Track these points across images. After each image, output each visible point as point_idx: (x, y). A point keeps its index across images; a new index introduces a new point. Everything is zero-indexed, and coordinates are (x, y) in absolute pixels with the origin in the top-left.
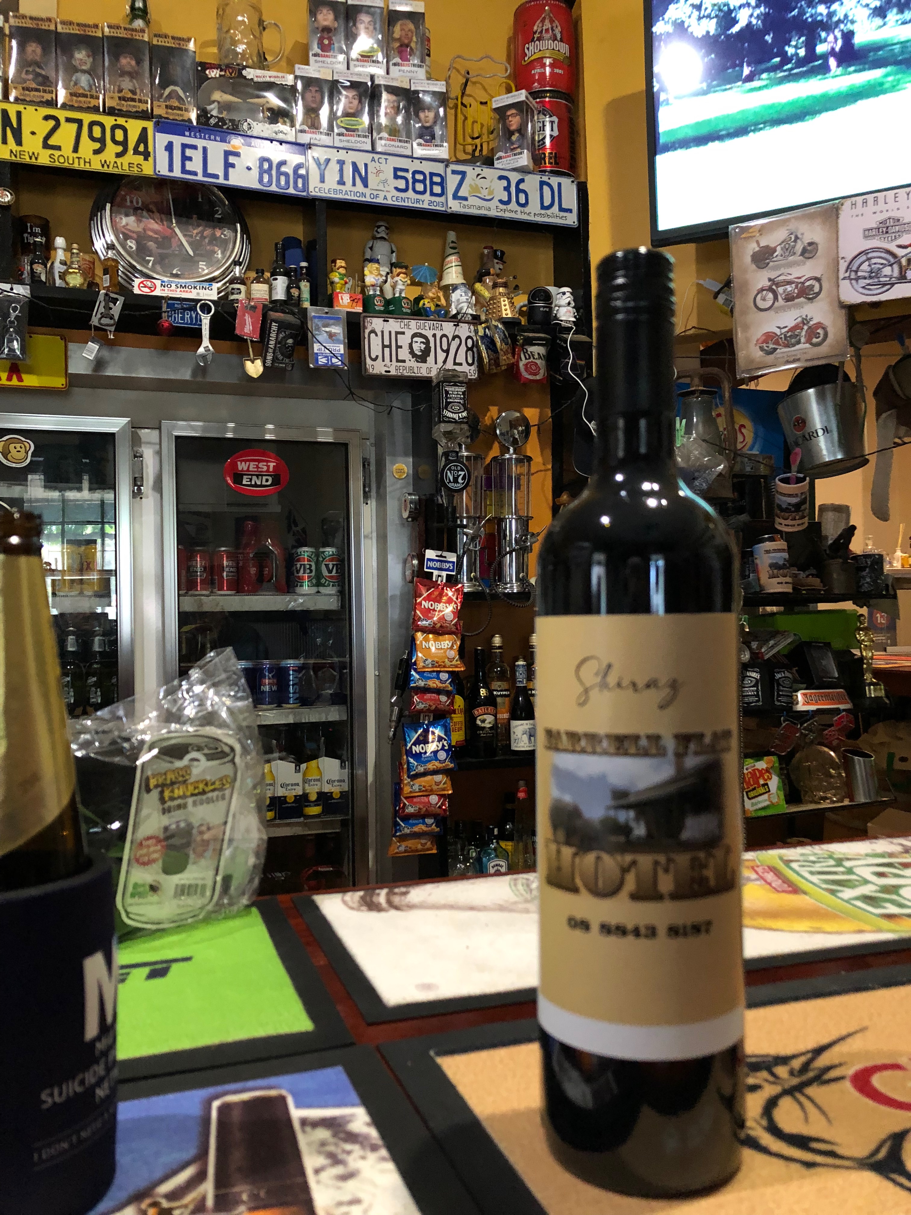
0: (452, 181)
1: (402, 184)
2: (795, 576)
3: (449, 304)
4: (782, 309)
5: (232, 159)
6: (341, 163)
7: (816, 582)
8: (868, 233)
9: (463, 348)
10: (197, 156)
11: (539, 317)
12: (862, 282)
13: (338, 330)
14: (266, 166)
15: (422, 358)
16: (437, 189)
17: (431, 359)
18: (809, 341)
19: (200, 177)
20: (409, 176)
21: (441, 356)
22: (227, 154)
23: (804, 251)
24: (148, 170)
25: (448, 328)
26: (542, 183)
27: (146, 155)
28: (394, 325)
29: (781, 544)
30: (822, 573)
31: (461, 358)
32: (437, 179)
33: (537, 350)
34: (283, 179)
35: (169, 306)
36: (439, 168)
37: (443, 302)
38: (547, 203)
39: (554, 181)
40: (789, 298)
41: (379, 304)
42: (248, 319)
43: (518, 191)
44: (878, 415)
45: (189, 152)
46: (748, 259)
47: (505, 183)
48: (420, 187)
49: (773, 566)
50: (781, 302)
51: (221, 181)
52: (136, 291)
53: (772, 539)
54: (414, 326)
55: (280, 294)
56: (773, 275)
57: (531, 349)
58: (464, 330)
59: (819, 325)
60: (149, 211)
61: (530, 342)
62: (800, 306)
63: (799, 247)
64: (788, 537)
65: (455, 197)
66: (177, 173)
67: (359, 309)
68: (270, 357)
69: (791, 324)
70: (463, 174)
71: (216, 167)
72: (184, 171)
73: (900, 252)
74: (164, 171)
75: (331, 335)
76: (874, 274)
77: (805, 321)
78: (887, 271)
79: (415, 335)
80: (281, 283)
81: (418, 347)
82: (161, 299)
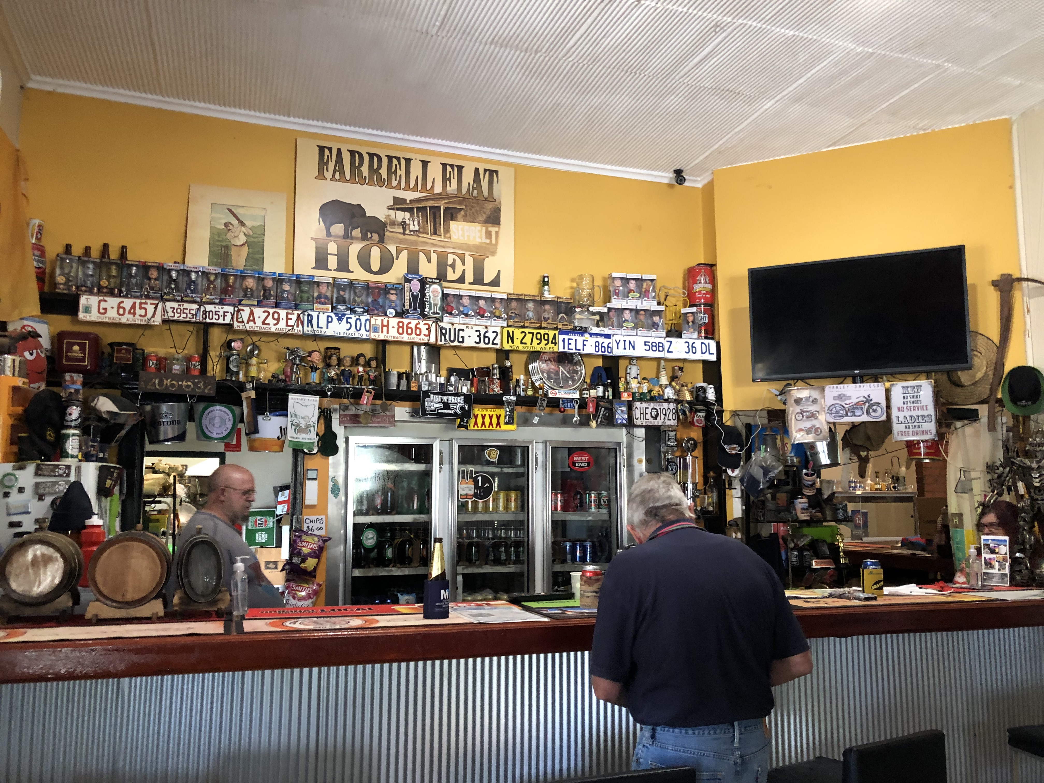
0: (667, 345)
1: (647, 348)
2: (811, 512)
3: (664, 394)
4: (805, 421)
5: (585, 343)
6: (625, 341)
7: (819, 515)
8: (835, 398)
9: (671, 413)
10: (573, 342)
11: (701, 399)
12: (833, 415)
13: (624, 409)
14: (597, 344)
15: (655, 418)
16: (661, 349)
17: (659, 418)
18: (815, 433)
19: (574, 351)
20: (650, 344)
21: (663, 417)
22: (584, 341)
23: (813, 401)
25: (666, 405)
26: (702, 343)
27: (555, 344)
28: (644, 405)
29: (805, 500)
30: (822, 512)
31: (670, 417)
32: (661, 345)
33: (702, 414)
34: (603, 349)
35: (563, 401)
36: (661, 340)
37: (661, 393)
38: (704, 351)
39: (706, 342)
40: (808, 417)
41: (638, 396)
42: (591, 405)
43: (693, 347)
45: (570, 341)
46: (793, 401)
47: (687, 344)
48: (654, 348)
49: (803, 509)
50: (805, 418)
51: (581, 351)
52: (550, 396)
53: (801, 498)
54: (652, 405)
55: (600, 394)
56: (802, 408)
57: (699, 414)
58: (672, 406)
59: (819, 428)
61: (699, 411)
62: (811, 420)
63: (811, 399)
64: (808, 497)
65: (668, 351)
66: (566, 350)
67: (631, 399)
68: (599, 420)
69: (809, 426)
70: (671, 342)
71: (580, 346)
72: (569, 349)
73: (846, 406)
74: (561, 349)
75: (622, 411)
76: (837, 412)
77: (814, 426)
78: (841, 412)
79: (653, 409)
80: (601, 389)
81: (654, 413)
82: (559, 398)
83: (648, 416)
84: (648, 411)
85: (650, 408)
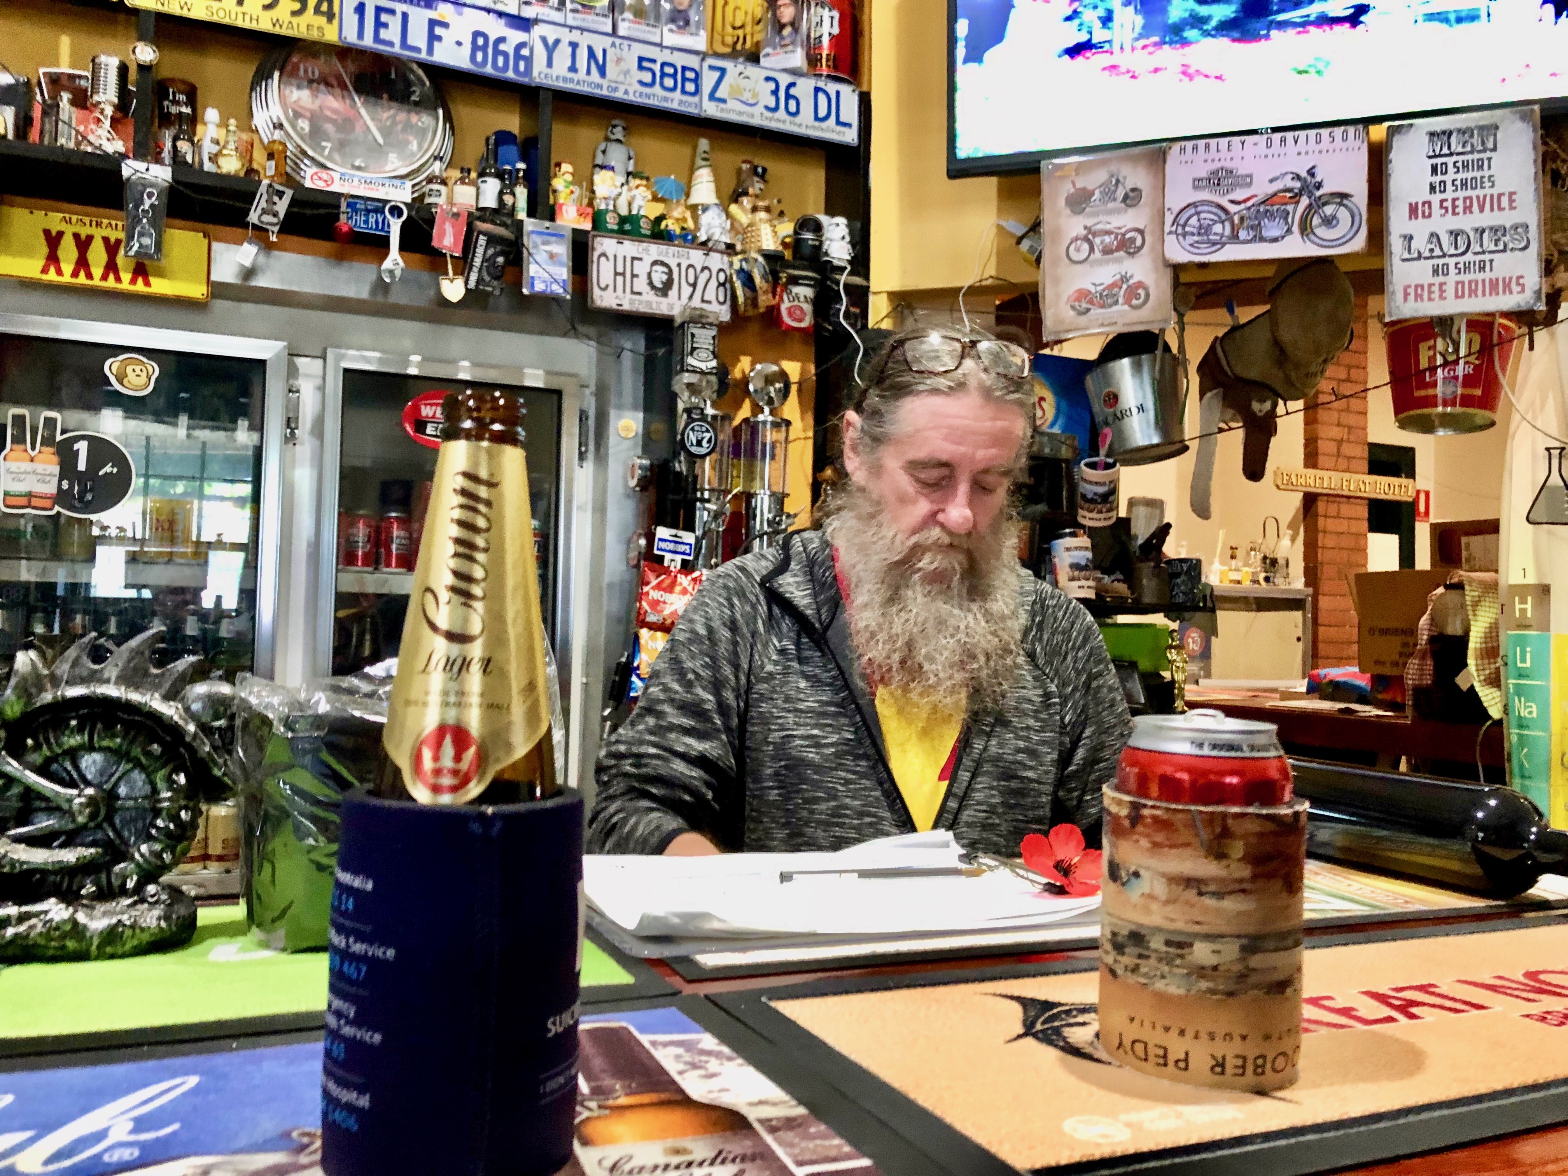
0: (709, 79)
1: (647, 77)
2: (1098, 580)
3: (697, 228)
4: (1099, 263)
5: (438, 31)
6: (574, 46)
7: (1122, 588)
8: (1197, 184)
9: (713, 283)
10: (394, 23)
11: (806, 251)
12: (1190, 239)
13: (562, 250)
14: (480, 41)
15: (664, 289)
16: (690, 87)
17: (673, 293)
18: (1128, 302)
19: (397, 49)
20: (657, 68)
21: (687, 290)
22: (433, 23)
23: (1126, 197)
24: (331, 35)
25: (696, 257)
26: (817, 90)
27: (330, 16)
28: (630, 248)
29: (1084, 541)
31: (710, 295)
32: (690, 75)
33: (804, 292)
34: (501, 61)
35: (348, 205)
36: (693, 61)
37: (690, 224)
38: (822, 113)
39: (832, 88)
40: (1107, 251)
41: (611, 222)
42: (449, 228)
43: (788, 96)
44: (1202, 395)
45: (384, 17)
46: (1062, 202)
47: (772, 86)
48: (669, 82)
49: (1075, 566)
50: (1097, 254)
51: (423, 56)
52: (308, 184)
53: (1073, 535)
54: (655, 250)
55: (489, 201)
56: (1089, 222)
57: (796, 290)
58: (717, 261)
59: (1140, 285)
60: (328, 84)
61: (794, 281)
62: (1119, 261)
63: (1120, 194)
65: (712, 97)
66: (368, 41)
67: (587, 226)
68: (474, 277)
69: (1109, 281)
70: (723, 71)
71: (418, 37)
72: (377, 38)
73: (1233, 209)
74: (351, 36)
75: (552, 256)
76: (1204, 230)
77: (1124, 279)
78: (1218, 228)
79: (655, 263)
80: (491, 186)
81: (659, 277)
82: (339, 195)
83: (641, 284)
84: (642, 268)
85: (648, 260)
